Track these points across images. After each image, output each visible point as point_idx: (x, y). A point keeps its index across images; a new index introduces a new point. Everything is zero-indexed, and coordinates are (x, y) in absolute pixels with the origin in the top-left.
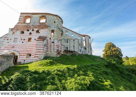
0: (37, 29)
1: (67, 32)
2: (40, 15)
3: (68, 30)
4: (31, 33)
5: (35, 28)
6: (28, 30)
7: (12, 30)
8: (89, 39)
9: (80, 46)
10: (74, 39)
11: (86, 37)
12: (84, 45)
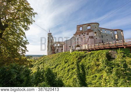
0: (87, 33)
1: (101, 30)
2: (87, 25)
3: (102, 29)
4: (84, 35)
5: (86, 32)
6: (82, 34)
7: (75, 35)
8: (122, 32)
9: (112, 39)
10: (107, 34)
11: (118, 31)
12: (117, 38)
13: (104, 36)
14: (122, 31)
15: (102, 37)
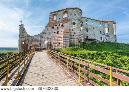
0: (62, 24)
2: (63, 11)
4: (58, 28)
5: (60, 23)
6: (56, 26)
7: (46, 27)
8: (114, 25)
9: (101, 33)
10: (94, 27)
11: (109, 23)
12: (107, 32)
13: (90, 29)
14: (114, 23)
15: (87, 31)
